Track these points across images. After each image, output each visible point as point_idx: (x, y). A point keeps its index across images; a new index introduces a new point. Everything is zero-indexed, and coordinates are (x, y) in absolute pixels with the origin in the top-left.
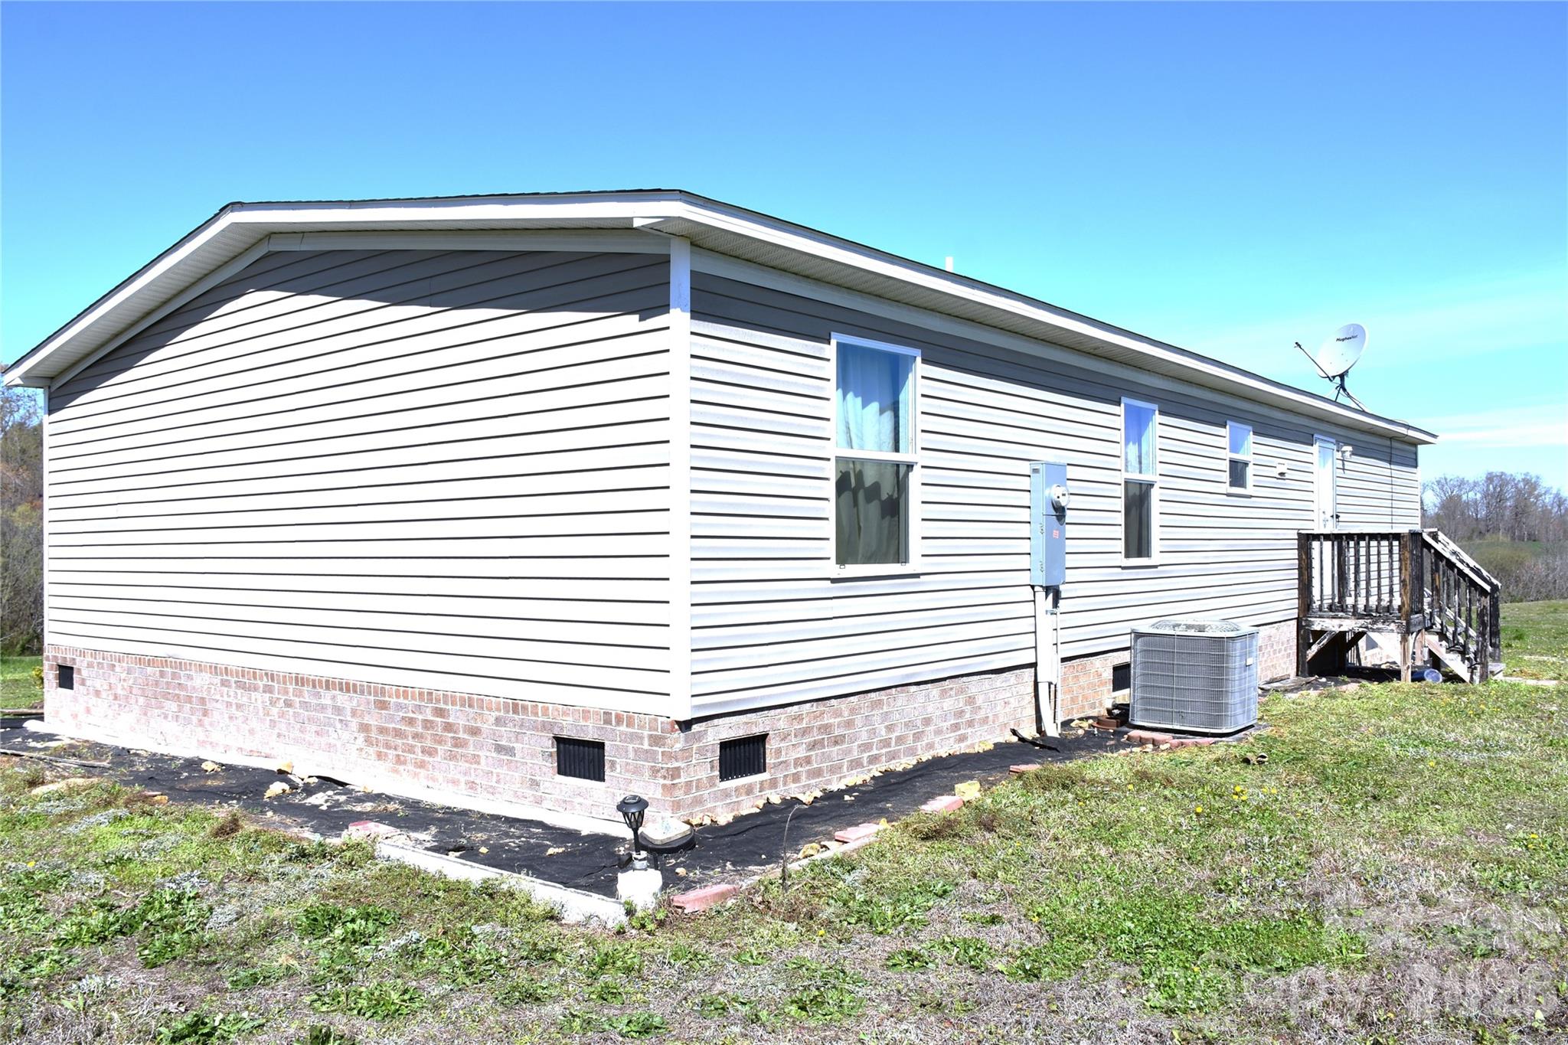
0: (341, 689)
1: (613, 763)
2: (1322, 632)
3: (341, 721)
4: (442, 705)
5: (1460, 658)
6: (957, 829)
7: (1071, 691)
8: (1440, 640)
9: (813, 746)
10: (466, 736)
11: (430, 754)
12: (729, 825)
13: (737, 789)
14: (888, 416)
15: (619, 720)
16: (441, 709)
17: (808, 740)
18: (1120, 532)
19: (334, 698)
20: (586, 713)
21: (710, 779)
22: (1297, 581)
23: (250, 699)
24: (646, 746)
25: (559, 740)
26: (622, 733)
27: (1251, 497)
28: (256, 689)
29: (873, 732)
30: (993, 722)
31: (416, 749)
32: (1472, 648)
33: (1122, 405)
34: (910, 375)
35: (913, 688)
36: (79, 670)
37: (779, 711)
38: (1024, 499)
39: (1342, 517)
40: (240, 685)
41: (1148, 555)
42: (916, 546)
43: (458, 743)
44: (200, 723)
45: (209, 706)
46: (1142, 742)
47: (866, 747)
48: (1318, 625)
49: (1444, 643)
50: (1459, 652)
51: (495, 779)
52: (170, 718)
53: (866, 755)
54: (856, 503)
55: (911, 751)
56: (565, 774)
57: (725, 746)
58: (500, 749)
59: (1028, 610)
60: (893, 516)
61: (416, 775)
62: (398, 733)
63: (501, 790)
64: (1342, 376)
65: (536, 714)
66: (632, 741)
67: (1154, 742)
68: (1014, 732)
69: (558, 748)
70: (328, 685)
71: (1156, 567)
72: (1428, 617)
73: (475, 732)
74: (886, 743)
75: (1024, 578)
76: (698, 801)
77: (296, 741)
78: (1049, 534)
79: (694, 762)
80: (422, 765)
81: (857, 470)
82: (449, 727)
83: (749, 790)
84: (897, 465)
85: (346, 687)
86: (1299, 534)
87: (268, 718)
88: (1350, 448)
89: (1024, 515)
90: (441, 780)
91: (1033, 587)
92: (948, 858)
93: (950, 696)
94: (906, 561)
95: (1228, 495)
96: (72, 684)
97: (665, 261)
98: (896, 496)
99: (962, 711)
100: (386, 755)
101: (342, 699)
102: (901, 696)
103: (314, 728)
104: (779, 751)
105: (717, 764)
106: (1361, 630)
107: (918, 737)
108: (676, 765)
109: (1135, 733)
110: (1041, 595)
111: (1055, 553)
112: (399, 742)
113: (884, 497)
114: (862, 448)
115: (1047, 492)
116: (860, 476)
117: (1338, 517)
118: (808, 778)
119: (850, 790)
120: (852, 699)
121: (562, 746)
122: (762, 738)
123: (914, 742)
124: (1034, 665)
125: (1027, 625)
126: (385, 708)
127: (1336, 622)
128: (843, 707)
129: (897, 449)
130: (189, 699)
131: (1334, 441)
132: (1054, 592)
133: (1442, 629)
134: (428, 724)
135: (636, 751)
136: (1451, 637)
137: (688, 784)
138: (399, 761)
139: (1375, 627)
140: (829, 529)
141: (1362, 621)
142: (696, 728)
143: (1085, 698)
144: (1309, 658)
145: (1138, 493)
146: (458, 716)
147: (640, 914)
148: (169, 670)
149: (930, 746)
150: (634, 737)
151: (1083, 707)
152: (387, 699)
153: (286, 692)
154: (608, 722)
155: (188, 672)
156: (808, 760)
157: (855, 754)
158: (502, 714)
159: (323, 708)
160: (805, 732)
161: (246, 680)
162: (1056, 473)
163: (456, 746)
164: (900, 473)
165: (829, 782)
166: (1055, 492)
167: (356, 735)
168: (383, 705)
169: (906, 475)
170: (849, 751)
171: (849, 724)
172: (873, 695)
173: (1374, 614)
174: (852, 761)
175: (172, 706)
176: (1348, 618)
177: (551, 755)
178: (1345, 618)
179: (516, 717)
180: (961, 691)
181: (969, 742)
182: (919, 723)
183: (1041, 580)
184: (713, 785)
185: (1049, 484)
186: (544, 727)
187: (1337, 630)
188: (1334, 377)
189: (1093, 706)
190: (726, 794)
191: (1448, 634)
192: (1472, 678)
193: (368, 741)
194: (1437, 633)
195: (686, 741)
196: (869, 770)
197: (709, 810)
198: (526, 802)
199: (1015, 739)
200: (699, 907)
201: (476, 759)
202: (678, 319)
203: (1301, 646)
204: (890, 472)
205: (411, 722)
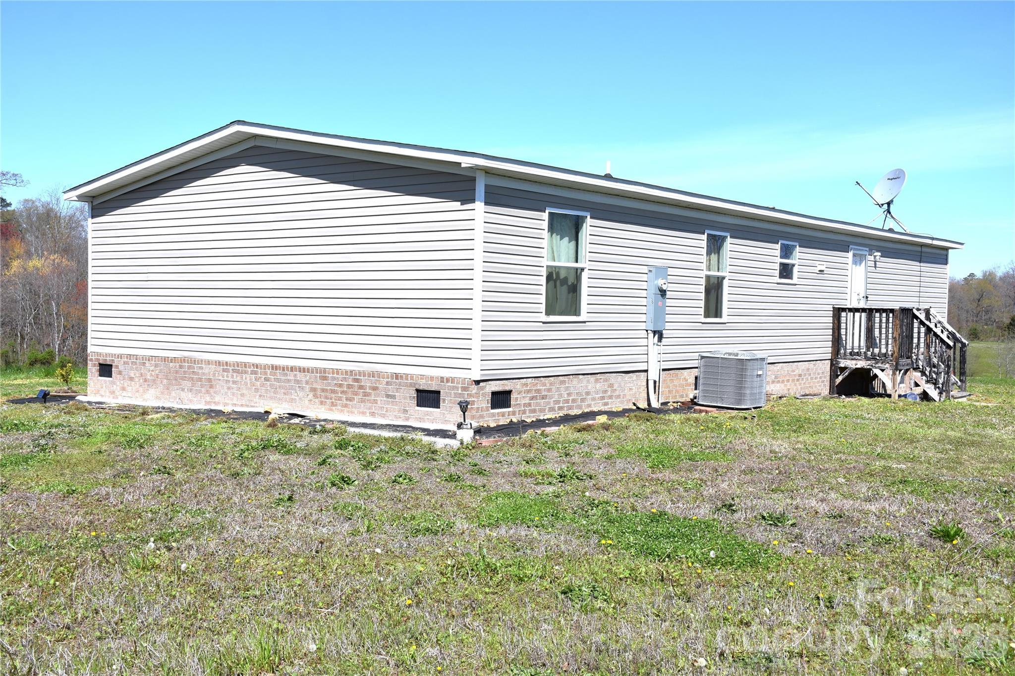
0: (300, 371)
1: (444, 400)
2: (845, 368)
3: (299, 387)
4: (358, 377)
5: (933, 387)
6: (593, 428)
7: (668, 387)
8: (922, 376)
9: (532, 398)
10: (370, 391)
11: (350, 401)
12: (495, 427)
13: (498, 413)
14: (573, 243)
15: (448, 380)
16: (357, 379)
17: (530, 395)
18: (702, 304)
19: (295, 375)
20: (432, 378)
21: (487, 407)
22: (831, 337)
23: (242, 378)
24: (460, 392)
25: (418, 391)
26: (449, 386)
27: (796, 285)
28: (246, 372)
29: (561, 395)
30: (623, 398)
31: (343, 399)
32: (941, 381)
33: (706, 234)
34: (584, 225)
35: (581, 377)
36: (117, 367)
37: (517, 380)
38: (644, 285)
39: (870, 298)
40: (237, 372)
41: (721, 317)
42: (584, 307)
43: (366, 394)
44: (208, 392)
45: (214, 383)
46: (701, 411)
47: (557, 402)
48: (843, 363)
49: (924, 378)
50: (933, 383)
51: (385, 410)
52: (186, 390)
53: (557, 406)
54: (555, 287)
55: (580, 407)
56: (420, 406)
57: (494, 394)
58: (388, 396)
59: (644, 342)
60: (574, 292)
61: (342, 411)
62: (333, 391)
63: (388, 415)
64: (889, 204)
65: (407, 379)
66: (453, 390)
67: (707, 412)
68: (634, 404)
69: (417, 395)
70: (292, 369)
71: (725, 323)
72: (915, 361)
73: (375, 389)
74: (567, 401)
75: (643, 326)
76: (482, 417)
77: (271, 398)
78: (656, 303)
79: (480, 399)
80: (346, 406)
81: (557, 270)
82: (361, 387)
83: (503, 415)
84: (577, 269)
85: (303, 370)
86: (833, 308)
87: (254, 387)
88: (879, 254)
89: (644, 293)
90: (356, 412)
91: (647, 331)
92: (585, 436)
93: (600, 382)
94: (579, 315)
95: (778, 284)
96: (112, 374)
97: (473, 180)
98: (575, 283)
99: (606, 391)
100: (326, 402)
101: (300, 376)
102: (575, 380)
103: (283, 391)
104: (517, 399)
105: (490, 401)
106: (868, 367)
107: (583, 400)
108: (473, 399)
109: (697, 407)
110: (651, 335)
111: (659, 314)
112: (333, 395)
113: (570, 283)
114: (559, 261)
115: (656, 282)
116: (558, 274)
117: (867, 297)
118: (529, 413)
119: (548, 419)
120: (551, 378)
121: (419, 394)
122: (509, 392)
123: (581, 402)
124: (646, 371)
125: (643, 350)
126: (326, 380)
127: (854, 362)
128: (547, 382)
129: (577, 261)
130: (200, 380)
131: (868, 249)
132: (659, 334)
133: (923, 369)
134: (349, 386)
135: (455, 394)
136: (928, 374)
137: (478, 408)
138: (333, 404)
139: (877, 365)
140: (543, 299)
141: (869, 362)
142: (482, 384)
143: (677, 391)
144: (837, 384)
145: (716, 282)
146: (367, 382)
147: (465, 444)
148: (186, 364)
149: (589, 406)
150: (454, 388)
151: (676, 396)
152: (327, 375)
153: (266, 373)
154: (442, 381)
155: (200, 365)
156: (530, 405)
157: (552, 405)
158: (390, 380)
159: (289, 381)
160: (529, 391)
161: (240, 368)
162: (662, 271)
163: (365, 396)
164: (578, 272)
165: (540, 416)
166: (660, 282)
167: (308, 393)
168: (325, 378)
169: (581, 273)
170: (549, 403)
171: (549, 390)
172: (561, 378)
173: (878, 358)
174: (550, 408)
175: (187, 384)
176: (861, 360)
177: (414, 397)
178: (859, 360)
179: (397, 381)
180: (606, 380)
181: (609, 406)
182: (584, 394)
183: (651, 327)
184: (488, 410)
185: (657, 278)
186: (411, 385)
187: (854, 367)
188: (882, 205)
189: (682, 396)
190: (493, 415)
191: (926, 372)
192: (940, 399)
193: (315, 396)
194: (920, 371)
195: (478, 389)
196: (558, 413)
197: (486, 421)
198: (401, 419)
199: (635, 408)
200: (487, 444)
201: (375, 402)
202: (479, 206)
203: (832, 376)
204: (573, 273)
205: (341, 385)
